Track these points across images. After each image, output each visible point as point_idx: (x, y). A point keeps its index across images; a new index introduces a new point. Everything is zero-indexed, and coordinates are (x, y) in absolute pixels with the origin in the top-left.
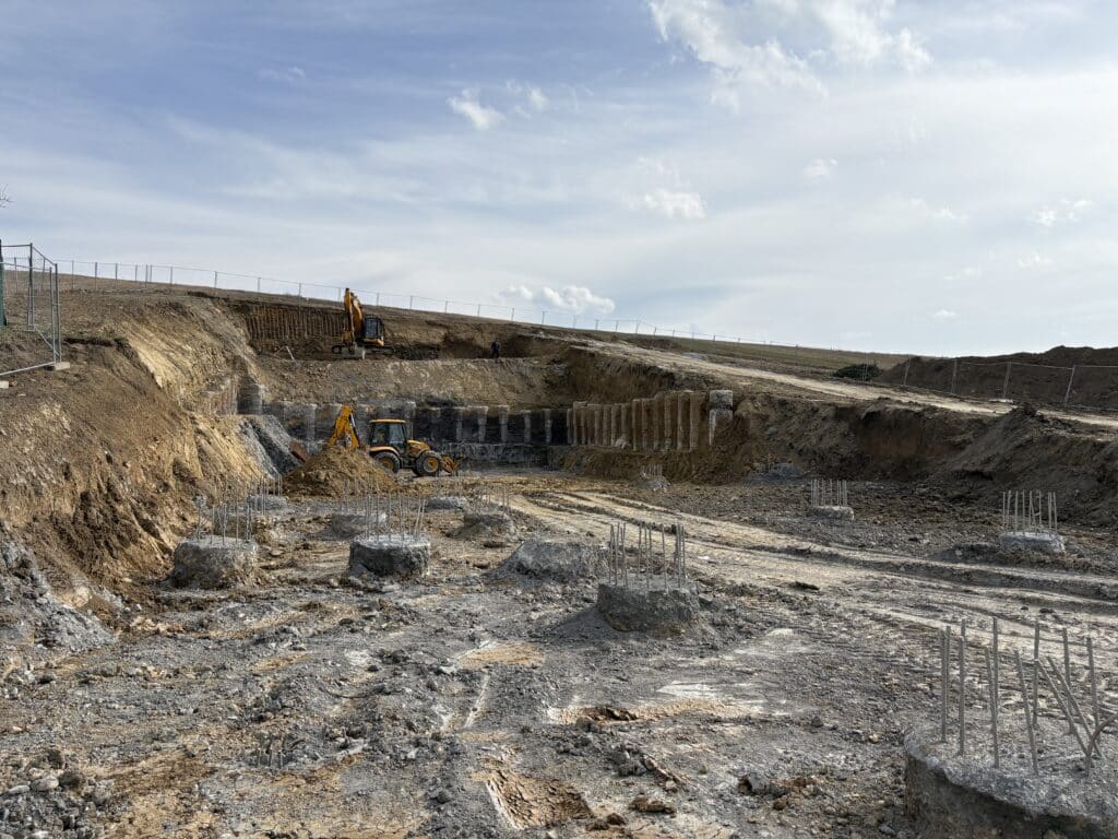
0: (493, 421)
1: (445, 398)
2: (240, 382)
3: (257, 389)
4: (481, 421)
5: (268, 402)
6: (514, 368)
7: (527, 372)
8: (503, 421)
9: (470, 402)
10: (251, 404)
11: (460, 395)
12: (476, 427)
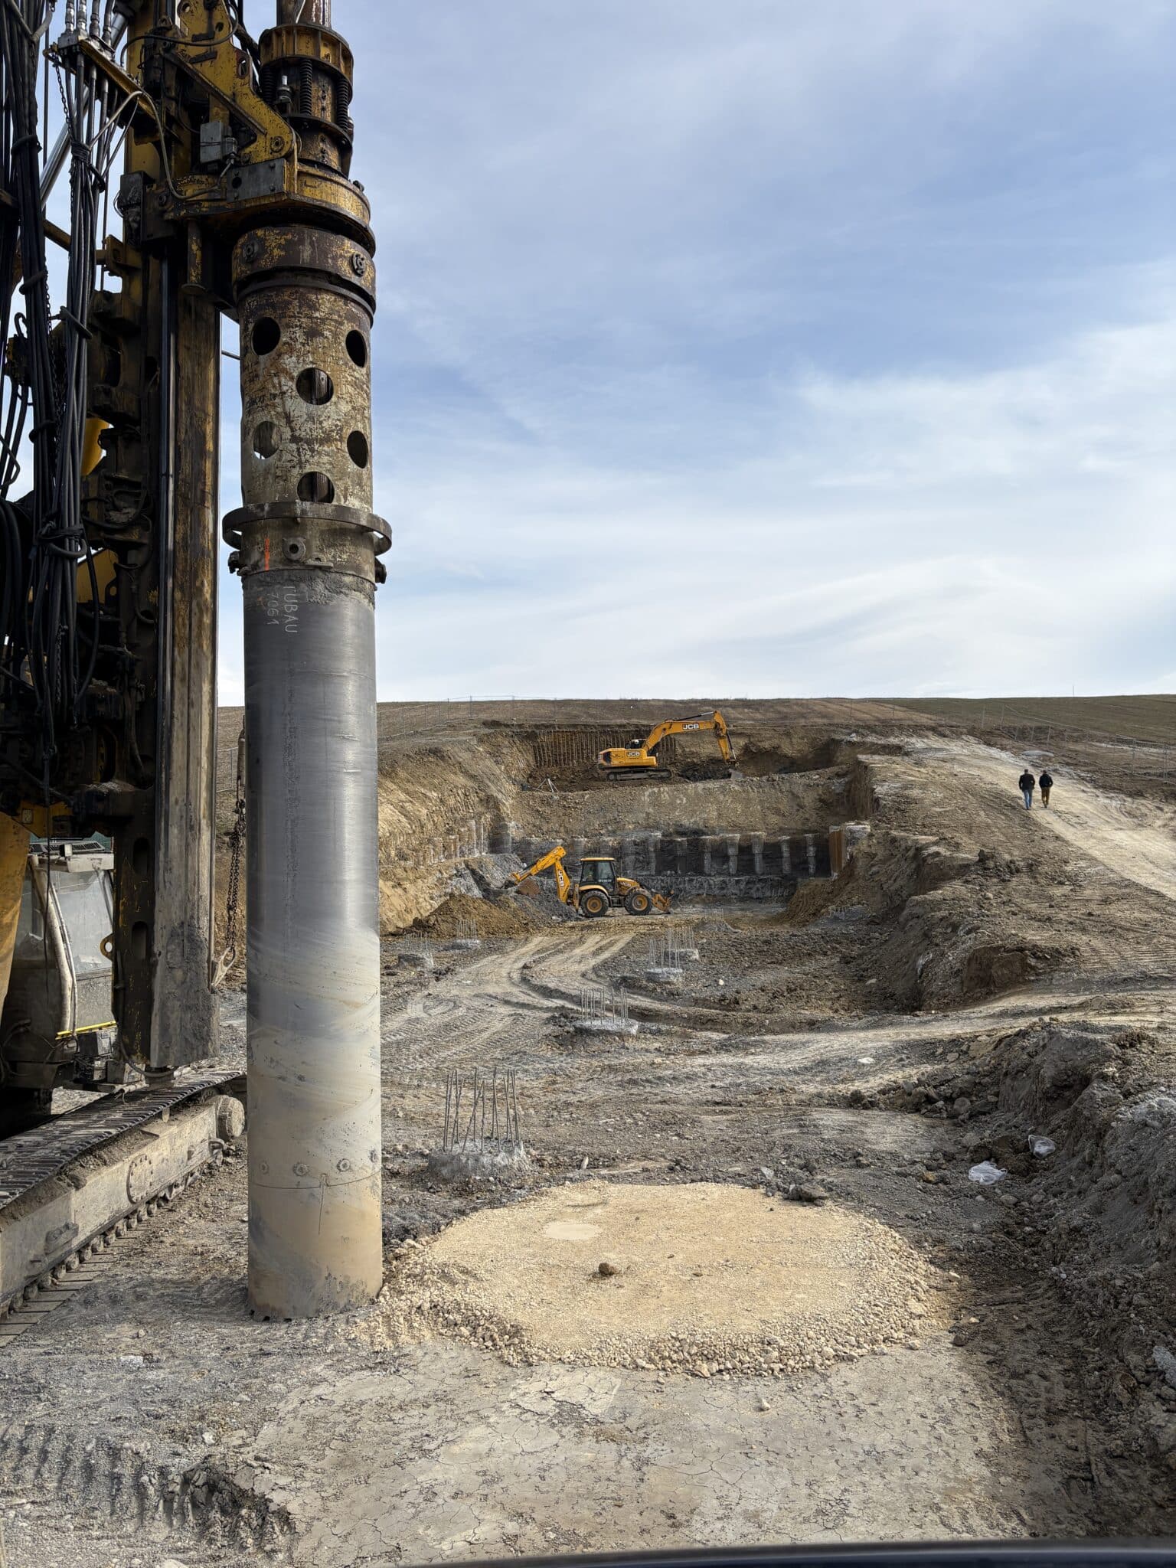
0: (745, 850)
1: (695, 827)
2: (492, 820)
3: (506, 827)
4: (731, 851)
5: (518, 839)
6: (785, 787)
7: (799, 790)
8: (757, 850)
9: (723, 830)
10: (502, 843)
11: (713, 823)
12: (726, 858)
